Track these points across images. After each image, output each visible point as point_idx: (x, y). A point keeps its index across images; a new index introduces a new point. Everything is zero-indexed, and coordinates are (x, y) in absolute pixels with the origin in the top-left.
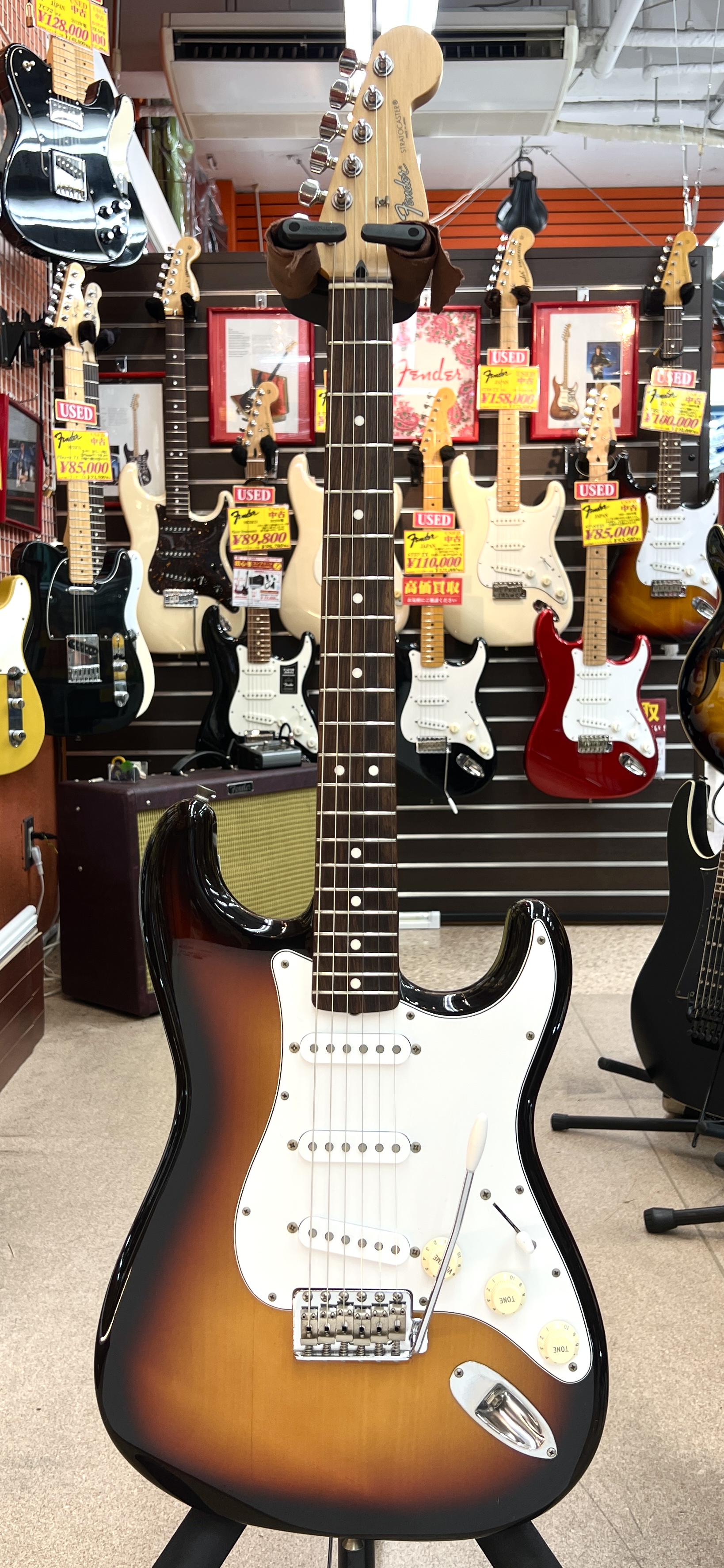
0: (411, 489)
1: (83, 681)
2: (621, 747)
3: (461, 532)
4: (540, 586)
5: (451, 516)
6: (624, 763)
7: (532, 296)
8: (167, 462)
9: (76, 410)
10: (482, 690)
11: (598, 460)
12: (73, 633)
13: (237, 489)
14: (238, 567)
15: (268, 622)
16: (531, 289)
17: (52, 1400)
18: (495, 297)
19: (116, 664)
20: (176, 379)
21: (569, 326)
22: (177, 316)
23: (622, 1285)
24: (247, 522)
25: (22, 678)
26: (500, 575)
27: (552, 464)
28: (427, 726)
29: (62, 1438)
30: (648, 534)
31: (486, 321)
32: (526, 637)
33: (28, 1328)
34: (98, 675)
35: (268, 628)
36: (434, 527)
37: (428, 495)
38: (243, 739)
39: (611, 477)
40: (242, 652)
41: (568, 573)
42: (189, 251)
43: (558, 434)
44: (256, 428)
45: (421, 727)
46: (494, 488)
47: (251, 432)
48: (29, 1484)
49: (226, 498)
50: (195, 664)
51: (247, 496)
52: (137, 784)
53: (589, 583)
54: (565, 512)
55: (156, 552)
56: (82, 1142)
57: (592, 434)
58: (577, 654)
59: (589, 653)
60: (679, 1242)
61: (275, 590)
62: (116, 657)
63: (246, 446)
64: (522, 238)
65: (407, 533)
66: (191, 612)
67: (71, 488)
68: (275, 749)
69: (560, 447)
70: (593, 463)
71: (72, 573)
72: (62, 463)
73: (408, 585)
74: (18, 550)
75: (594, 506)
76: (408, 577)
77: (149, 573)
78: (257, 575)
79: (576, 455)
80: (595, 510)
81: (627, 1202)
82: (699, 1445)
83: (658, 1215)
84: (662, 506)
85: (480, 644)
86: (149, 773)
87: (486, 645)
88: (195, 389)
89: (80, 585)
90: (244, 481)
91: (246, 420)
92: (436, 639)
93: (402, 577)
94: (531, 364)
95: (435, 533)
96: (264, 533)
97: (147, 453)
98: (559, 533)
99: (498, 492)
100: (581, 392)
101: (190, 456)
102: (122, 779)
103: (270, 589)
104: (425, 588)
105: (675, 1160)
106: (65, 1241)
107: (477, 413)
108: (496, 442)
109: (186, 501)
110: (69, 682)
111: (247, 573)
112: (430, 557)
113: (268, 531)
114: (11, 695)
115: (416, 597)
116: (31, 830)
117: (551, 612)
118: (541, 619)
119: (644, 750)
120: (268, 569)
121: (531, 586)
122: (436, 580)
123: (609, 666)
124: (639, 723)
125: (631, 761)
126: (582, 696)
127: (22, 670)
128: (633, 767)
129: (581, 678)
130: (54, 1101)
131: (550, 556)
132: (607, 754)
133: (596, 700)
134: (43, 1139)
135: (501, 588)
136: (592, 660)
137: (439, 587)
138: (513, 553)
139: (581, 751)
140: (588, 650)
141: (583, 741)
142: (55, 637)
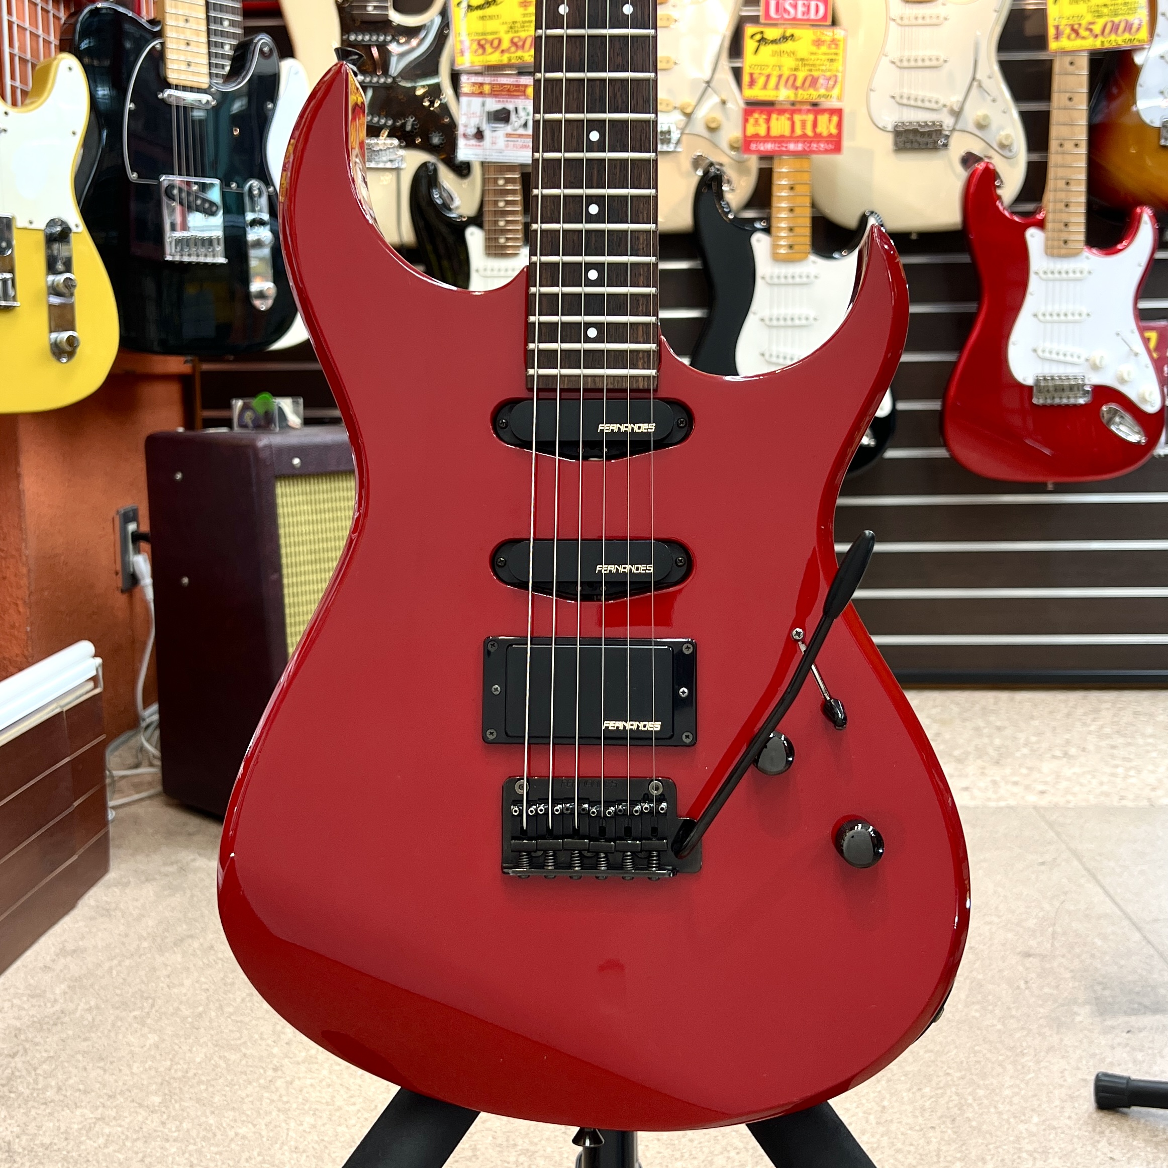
1: (198, 260)
2: (1104, 394)
3: (839, 33)
4: (971, 127)
6: (1110, 420)
12: (173, 174)
14: (467, 95)
15: (518, 187)
19: (252, 235)
24: (483, 18)
25: (75, 239)
26: (905, 110)
30: (1156, 40)
32: (949, 214)
34: (220, 249)
36: (796, 21)
40: (475, 237)
52: (279, 433)
53: (1057, 116)
58: (1034, 238)
59: (1056, 235)
62: (254, 221)
65: (750, 30)
66: (394, 174)
71: (171, 66)
73: (751, 120)
76: (753, 106)
78: (498, 107)
89: (185, 89)
92: (798, 211)
93: (742, 104)
95: (797, 32)
96: (511, 35)
98: (1003, 48)
102: (254, 424)
103: (521, 132)
104: (780, 125)
110: (169, 258)
111: (483, 104)
112: (786, 73)
113: (517, 32)
114: (51, 268)
115: (765, 142)
116: (132, 527)
117: (991, 166)
118: (975, 180)
119: (1144, 400)
120: (517, 97)
121: (958, 127)
122: (799, 111)
123: (1087, 258)
124: (1136, 354)
125: (1122, 417)
126: (1042, 310)
127: (72, 226)
128: (1122, 427)
129: (1040, 278)
130: (78, 1014)
131: (990, 77)
132: (1082, 405)
133: (1066, 315)
134: (22, 1111)
135: (907, 131)
136: (1059, 248)
137: (804, 123)
138: (927, 73)
139: (1037, 400)
140: (1054, 231)
141: (1042, 384)
142: (139, 177)
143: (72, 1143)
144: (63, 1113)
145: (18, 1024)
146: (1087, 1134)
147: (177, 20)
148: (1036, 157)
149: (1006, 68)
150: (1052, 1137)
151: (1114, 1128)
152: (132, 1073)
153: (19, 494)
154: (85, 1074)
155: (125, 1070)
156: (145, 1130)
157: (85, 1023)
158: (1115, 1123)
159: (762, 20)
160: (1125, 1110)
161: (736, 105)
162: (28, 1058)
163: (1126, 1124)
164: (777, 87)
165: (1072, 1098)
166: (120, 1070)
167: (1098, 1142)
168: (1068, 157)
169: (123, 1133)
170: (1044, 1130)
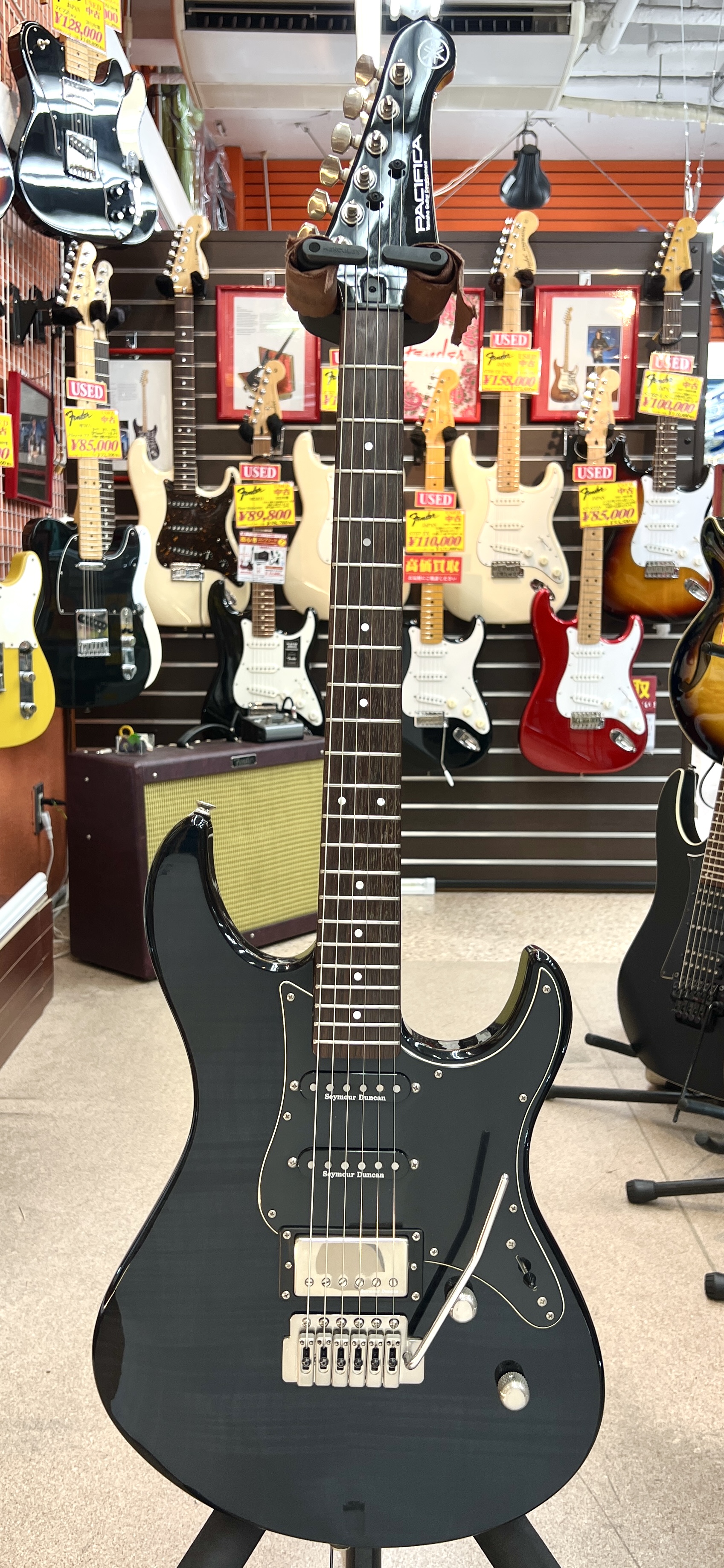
0: (414, 467)
1: (92, 655)
2: (612, 723)
3: (461, 512)
4: (537, 565)
5: (452, 496)
6: (614, 739)
7: (535, 280)
8: (176, 437)
9: (86, 388)
10: (479, 666)
11: (597, 443)
12: (82, 608)
13: (243, 466)
14: (244, 543)
15: (272, 597)
16: (534, 273)
17: (62, 1363)
18: (499, 280)
19: (125, 638)
20: (185, 356)
21: (570, 309)
22: (187, 294)
23: (605, 1255)
24: (253, 499)
25: (34, 653)
26: (499, 554)
27: (551, 445)
28: (426, 701)
29: (71, 1401)
30: (643, 516)
31: (490, 303)
32: (523, 615)
33: (38, 1291)
34: (107, 649)
35: (272, 603)
36: (435, 507)
37: (430, 475)
38: (246, 712)
39: (608, 460)
40: (246, 626)
41: (566, 553)
42: (199, 230)
43: (557, 416)
44: (262, 407)
45: (420, 702)
46: (495, 467)
47: (257, 410)
48: (40, 1446)
49: (232, 474)
50: (200, 636)
51: (253, 473)
52: (144, 756)
53: (585, 564)
54: (564, 494)
55: (164, 527)
56: (90, 1105)
57: (591, 417)
58: (572, 634)
59: (584, 632)
60: (659, 1213)
61: (280, 565)
62: (125, 631)
63: (252, 424)
64: (526, 221)
65: (409, 512)
66: (198, 585)
67: (81, 465)
68: (278, 722)
69: (559, 428)
70: (591, 447)
71: (82, 549)
72: (73, 441)
73: (409, 563)
74: (29, 526)
75: (592, 488)
76: (409, 556)
77: (157, 547)
78: (262, 550)
79: (575, 437)
80: (593, 493)
81: (610, 1172)
82: (676, 1414)
83: (639, 1186)
84: (658, 488)
85: (479, 622)
86: (156, 744)
87: (484, 623)
88: (203, 365)
89: (90, 561)
90: (250, 458)
91: (254, 398)
92: (435, 615)
94: (533, 346)
95: (436, 512)
96: (269, 509)
97: (155, 429)
98: (557, 513)
99: (498, 473)
100: (581, 375)
101: (197, 432)
102: (130, 751)
103: (275, 565)
104: (426, 566)
105: (656, 1130)
106: (74, 1205)
107: (479, 394)
108: (496, 422)
109: (193, 477)
110: (79, 655)
111: (253, 549)
112: (431, 536)
113: (273, 507)
114: (22, 669)
115: (416, 575)
116: (41, 796)
117: (548, 588)
118: (538, 598)
119: (634, 727)
120: (272, 545)
121: (528, 565)
122: (437, 558)
123: (602, 645)
124: (630, 701)
125: (621, 736)
126: (576, 674)
127: (33, 646)
128: (623, 743)
129: (575, 658)
131: (548, 537)
132: (599, 730)
133: (589, 677)
134: (52, 1102)
135: (499, 567)
136: (586, 639)
137: (439, 565)
138: (511, 533)
139: (573, 727)
140: (582, 629)
141: (575, 717)
142: (65, 611)
144: (71, 1103)
147: (86, 524)
148: (575, 578)
164: (425, 544)
168: (591, 588)
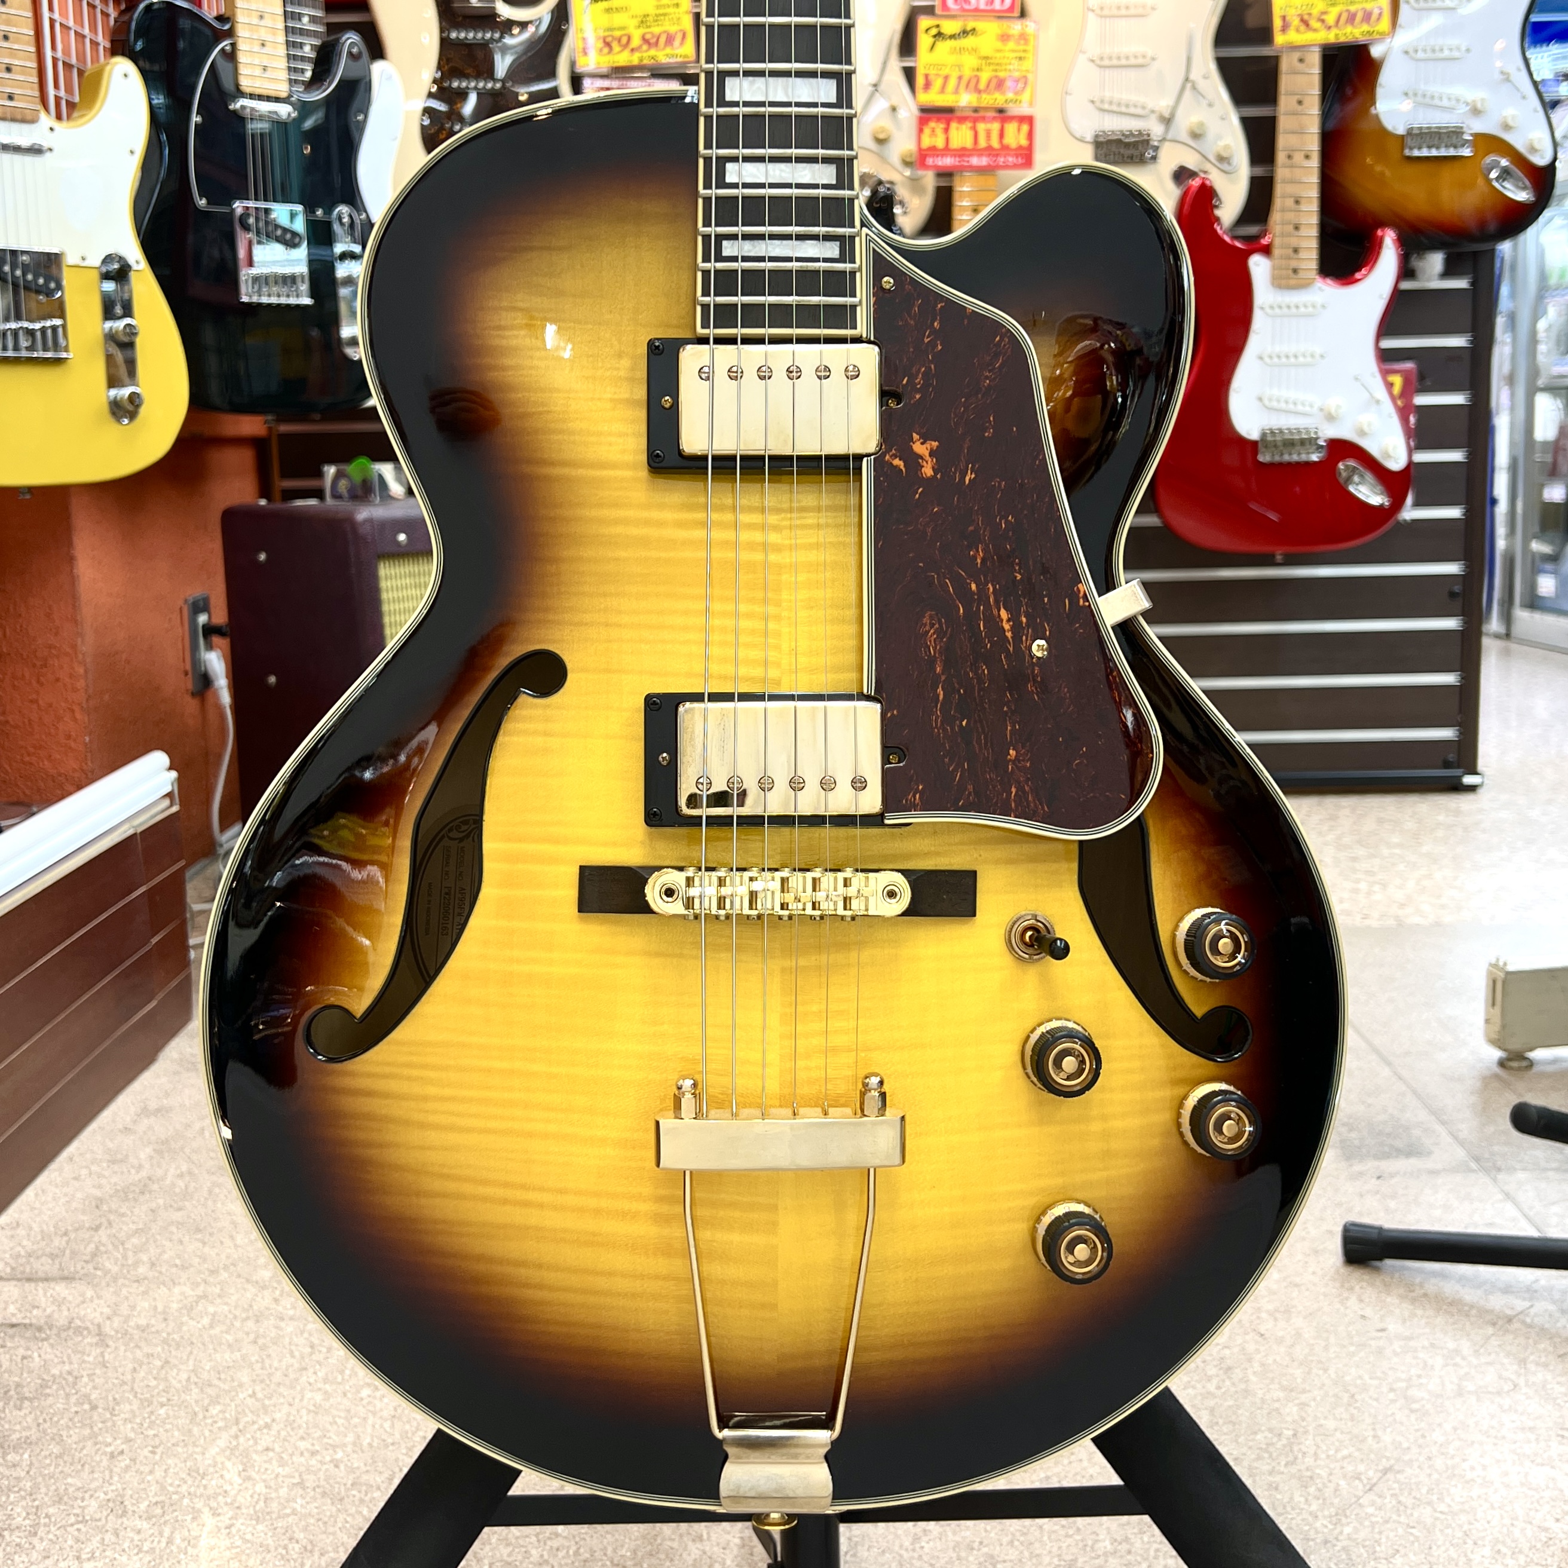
1: (278, 300)
2: (1341, 449)
3: (1029, 26)
4: (1184, 136)
6: (1349, 480)
12: (248, 200)
19: (342, 270)
24: (608, 10)
25: (133, 274)
26: (1106, 116)
30: (1400, 28)
34: (304, 287)
36: (978, 15)
52: (380, 503)
53: (1284, 122)
58: (1259, 266)
59: (1284, 262)
62: (344, 256)
65: (923, 23)
71: (243, 70)
73: (927, 131)
76: (928, 113)
89: (261, 98)
93: (916, 112)
95: (980, 25)
96: (641, 31)
98: (1223, 31)
102: (350, 493)
104: (961, 136)
110: (245, 299)
112: (967, 73)
113: (649, 27)
114: (108, 313)
115: (942, 156)
116: (203, 619)
117: (1208, 183)
118: (1189, 199)
119: (1388, 456)
121: (1169, 137)
122: (983, 119)
123: (1320, 289)
124: (1378, 402)
125: (1362, 476)
126: (1269, 351)
127: (131, 261)
128: (1361, 488)
129: (1267, 314)
130: (168, 1182)
131: (1205, 77)
132: (1315, 463)
133: (1296, 357)
134: (111, 1289)
135: (1110, 142)
136: (1288, 278)
137: (988, 133)
138: (1132, 74)
139: (1264, 457)
140: (1281, 257)
141: (1269, 438)
142: (208, 203)
143: (172, 1324)
144: (160, 1291)
145: (98, 1193)
146: (1334, 1290)
147: (249, 16)
148: (1260, 171)
149: (1225, 66)
150: (1295, 1294)
151: (1364, 1284)
152: (236, 1246)
153: (73, 580)
154: (181, 1248)
155: (228, 1242)
156: (255, 1307)
157: (177, 1190)
158: (1366, 1277)
159: (938, 11)
160: (1377, 1263)
161: (909, 112)
162: (114, 1231)
163: (1378, 1280)
164: (956, 91)
165: (1316, 1252)
166: (222, 1243)
167: (1347, 1299)
168: (1297, 171)
169: (230, 1312)
170: (1286, 1287)
